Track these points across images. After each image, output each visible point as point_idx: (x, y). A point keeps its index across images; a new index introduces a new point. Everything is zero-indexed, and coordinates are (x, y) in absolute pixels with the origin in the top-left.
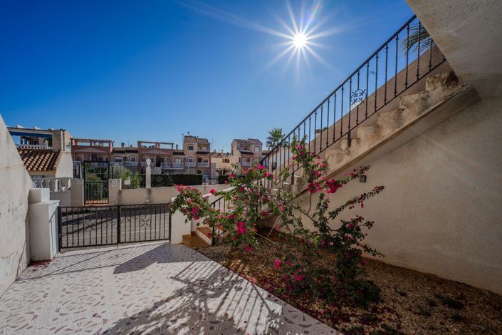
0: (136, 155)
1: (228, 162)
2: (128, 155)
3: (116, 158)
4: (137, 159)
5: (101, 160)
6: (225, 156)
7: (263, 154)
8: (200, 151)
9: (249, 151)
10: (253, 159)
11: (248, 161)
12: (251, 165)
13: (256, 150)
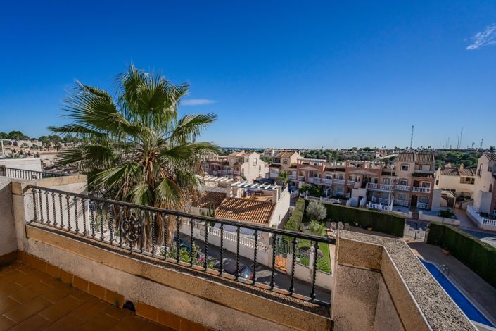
0: (343, 174)
3: (328, 175)
4: (344, 177)
5: (316, 176)
6: (465, 173)
8: (419, 172)
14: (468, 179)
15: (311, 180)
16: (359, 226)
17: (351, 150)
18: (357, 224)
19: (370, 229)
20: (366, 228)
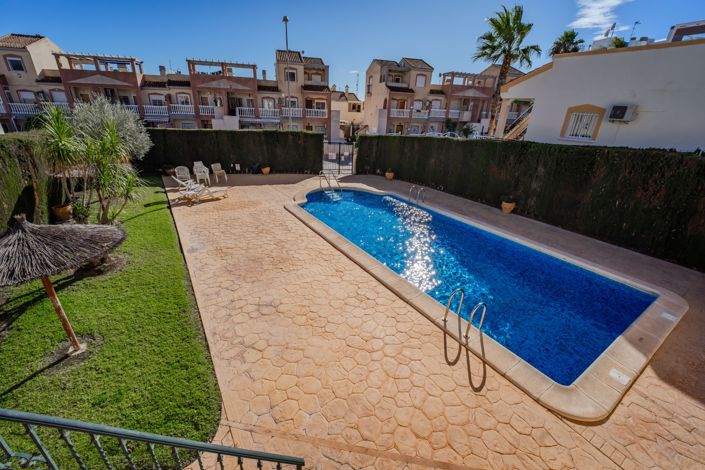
0: (188, 92)
1: (359, 111)
2: (173, 91)
3: (153, 97)
4: (191, 99)
5: (127, 102)
7: (432, 92)
8: (309, 83)
9: (404, 85)
10: (412, 104)
11: (402, 107)
12: (406, 116)
13: (418, 83)
14: (353, 106)
16: (242, 171)
18: (238, 167)
19: (267, 169)
20: (258, 171)
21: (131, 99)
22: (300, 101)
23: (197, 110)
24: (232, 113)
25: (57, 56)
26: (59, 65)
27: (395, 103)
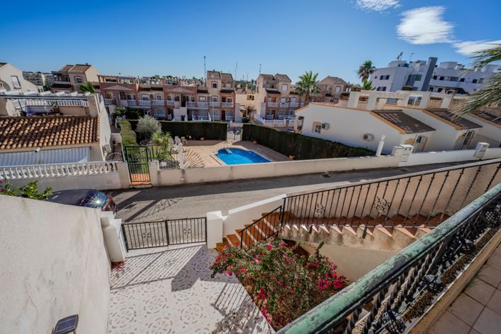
0: (161, 93)
1: (253, 99)
2: (154, 93)
3: (143, 96)
4: (163, 97)
5: (129, 98)
6: (249, 92)
7: (291, 93)
8: (224, 89)
9: (276, 90)
10: (280, 100)
11: (275, 101)
12: (277, 106)
13: (284, 89)
14: (250, 97)
15: (125, 103)
16: (192, 139)
17: (154, 78)
18: (190, 137)
19: (203, 139)
20: (198, 139)
21: (132, 97)
22: (219, 99)
23: (165, 103)
24: (183, 105)
25: (99, 76)
26: (100, 80)
27: (270, 99)
